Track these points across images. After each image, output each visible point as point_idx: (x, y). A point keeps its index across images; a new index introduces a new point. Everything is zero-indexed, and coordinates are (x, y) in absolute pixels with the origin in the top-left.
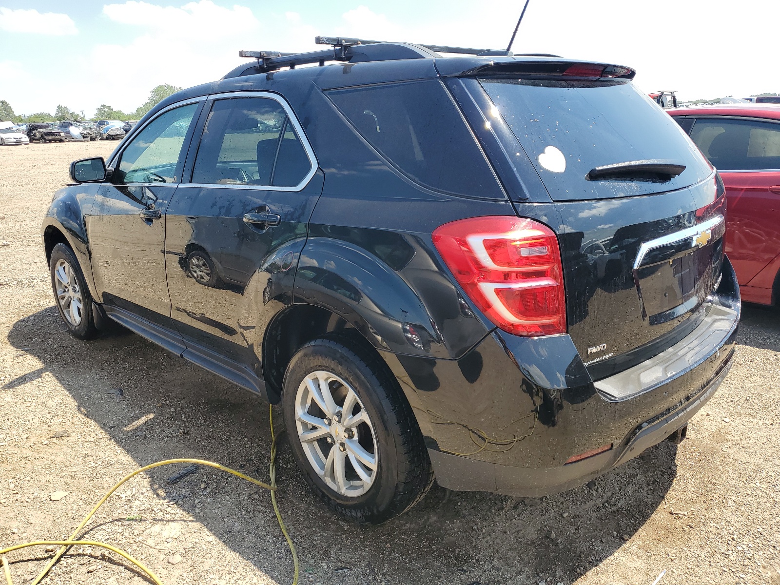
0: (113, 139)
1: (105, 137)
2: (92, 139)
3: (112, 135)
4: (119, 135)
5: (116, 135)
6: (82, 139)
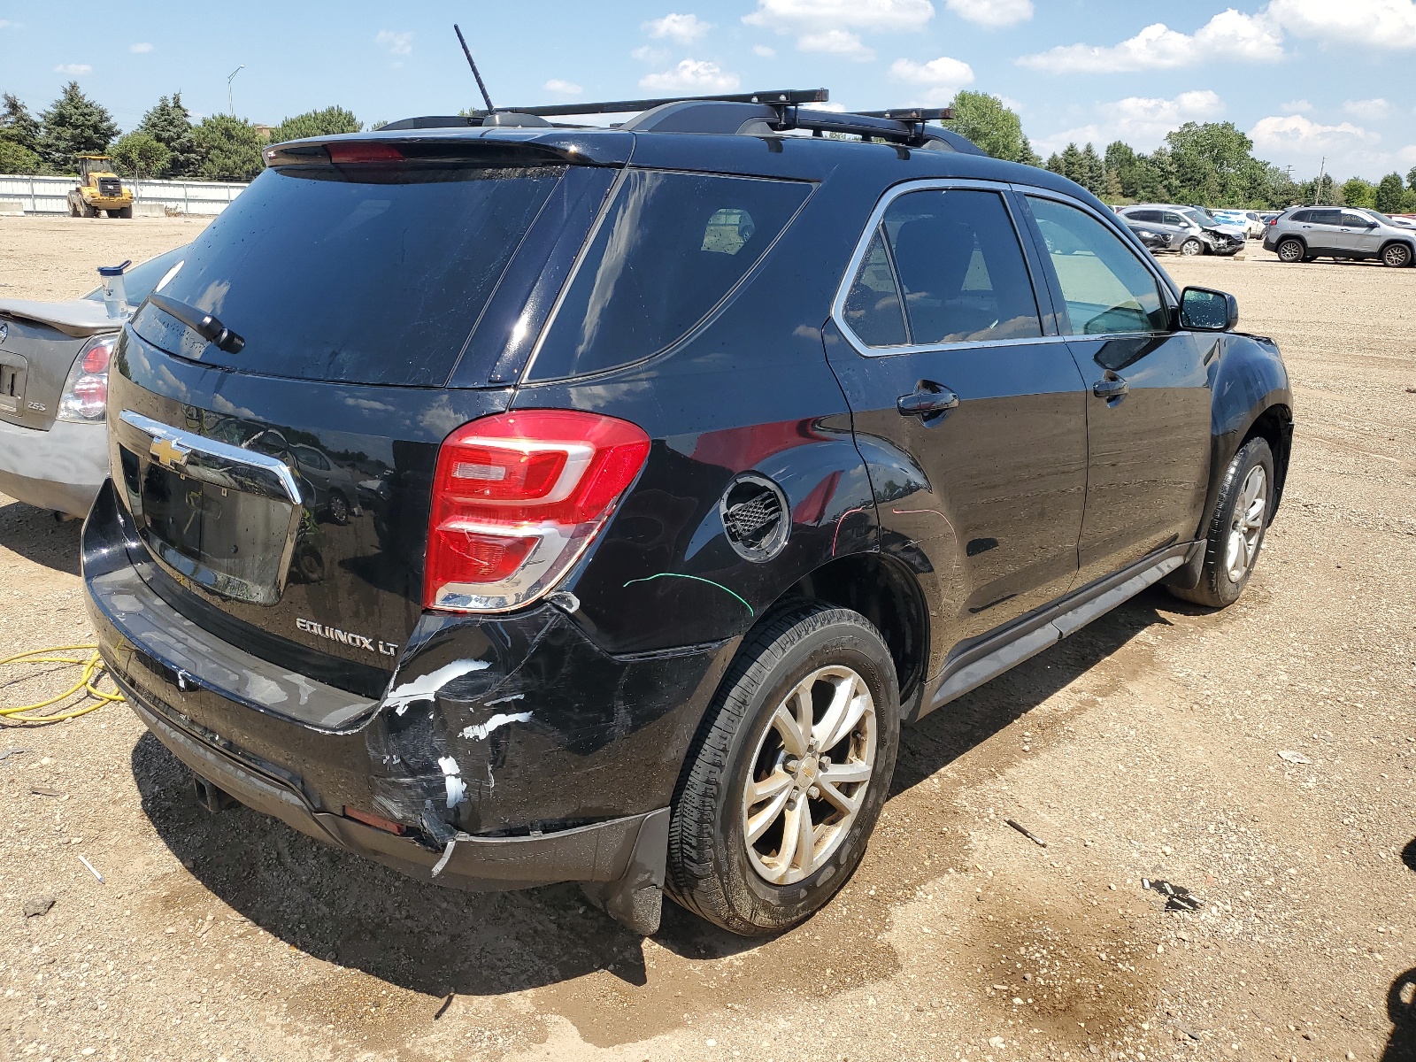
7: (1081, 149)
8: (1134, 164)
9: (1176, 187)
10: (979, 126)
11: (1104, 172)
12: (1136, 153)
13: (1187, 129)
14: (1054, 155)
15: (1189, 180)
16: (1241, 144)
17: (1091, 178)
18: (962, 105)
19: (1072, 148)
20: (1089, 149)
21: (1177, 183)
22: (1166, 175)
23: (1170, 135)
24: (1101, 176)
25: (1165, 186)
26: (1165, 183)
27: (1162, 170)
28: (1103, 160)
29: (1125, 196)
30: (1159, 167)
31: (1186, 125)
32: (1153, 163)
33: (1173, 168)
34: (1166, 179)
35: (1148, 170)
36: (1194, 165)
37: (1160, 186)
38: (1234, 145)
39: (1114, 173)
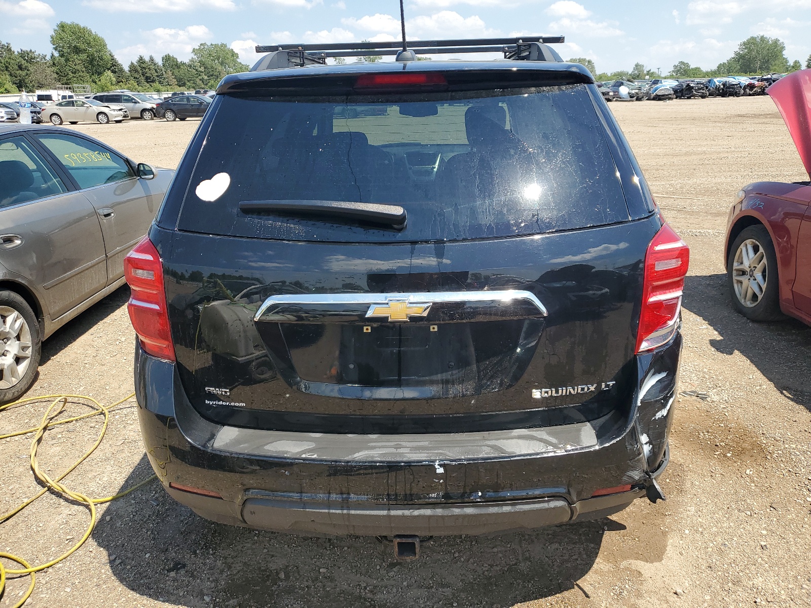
0: (660, 100)
1: (652, 97)
2: (639, 99)
3: (660, 95)
4: (667, 95)
5: (663, 95)
6: (629, 99)
7: (147, 59)
8: (180, 68)
9: (206, 80)
10: (78, 44)
11: (164, 73)
12: (179, 60)
13: (202, 47)
14: (132, 63)
15: (212, 75)
16: (233, 56)
17: (157, 76)
18: (63, 31)
19: (141, 58)
20: (152, 59)
21: (206, 77)
22: (199, 73)
23: (194, 50)
24: (163, 75)
25: (200, 80)
26: (200, 77)
27: (197, 70)
28: (162, 65)
29: (180, 86)
30: (194, 69)
31: (201, 44)
32: (190, 66)
33: (202, 69)
34: (199, 75)
35: (188, 71)
36: (212, 67)
37: (198, 80)
38: (229, 56)
39: (170, 73)
